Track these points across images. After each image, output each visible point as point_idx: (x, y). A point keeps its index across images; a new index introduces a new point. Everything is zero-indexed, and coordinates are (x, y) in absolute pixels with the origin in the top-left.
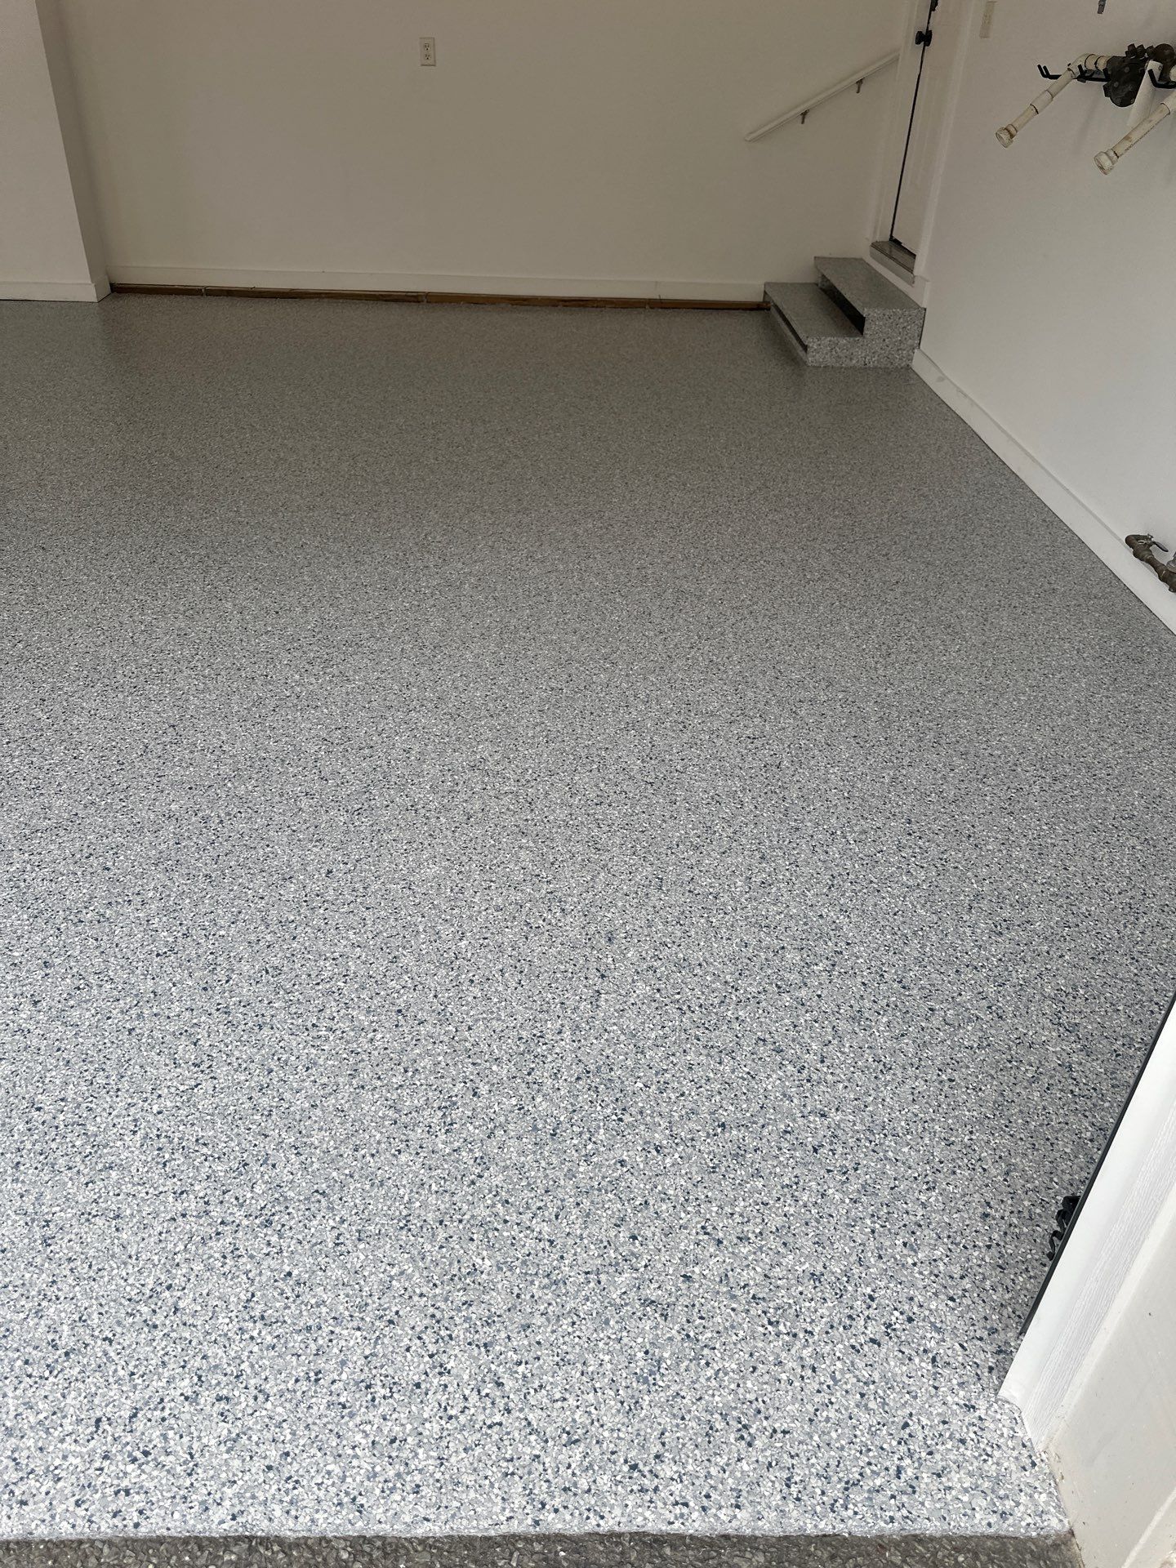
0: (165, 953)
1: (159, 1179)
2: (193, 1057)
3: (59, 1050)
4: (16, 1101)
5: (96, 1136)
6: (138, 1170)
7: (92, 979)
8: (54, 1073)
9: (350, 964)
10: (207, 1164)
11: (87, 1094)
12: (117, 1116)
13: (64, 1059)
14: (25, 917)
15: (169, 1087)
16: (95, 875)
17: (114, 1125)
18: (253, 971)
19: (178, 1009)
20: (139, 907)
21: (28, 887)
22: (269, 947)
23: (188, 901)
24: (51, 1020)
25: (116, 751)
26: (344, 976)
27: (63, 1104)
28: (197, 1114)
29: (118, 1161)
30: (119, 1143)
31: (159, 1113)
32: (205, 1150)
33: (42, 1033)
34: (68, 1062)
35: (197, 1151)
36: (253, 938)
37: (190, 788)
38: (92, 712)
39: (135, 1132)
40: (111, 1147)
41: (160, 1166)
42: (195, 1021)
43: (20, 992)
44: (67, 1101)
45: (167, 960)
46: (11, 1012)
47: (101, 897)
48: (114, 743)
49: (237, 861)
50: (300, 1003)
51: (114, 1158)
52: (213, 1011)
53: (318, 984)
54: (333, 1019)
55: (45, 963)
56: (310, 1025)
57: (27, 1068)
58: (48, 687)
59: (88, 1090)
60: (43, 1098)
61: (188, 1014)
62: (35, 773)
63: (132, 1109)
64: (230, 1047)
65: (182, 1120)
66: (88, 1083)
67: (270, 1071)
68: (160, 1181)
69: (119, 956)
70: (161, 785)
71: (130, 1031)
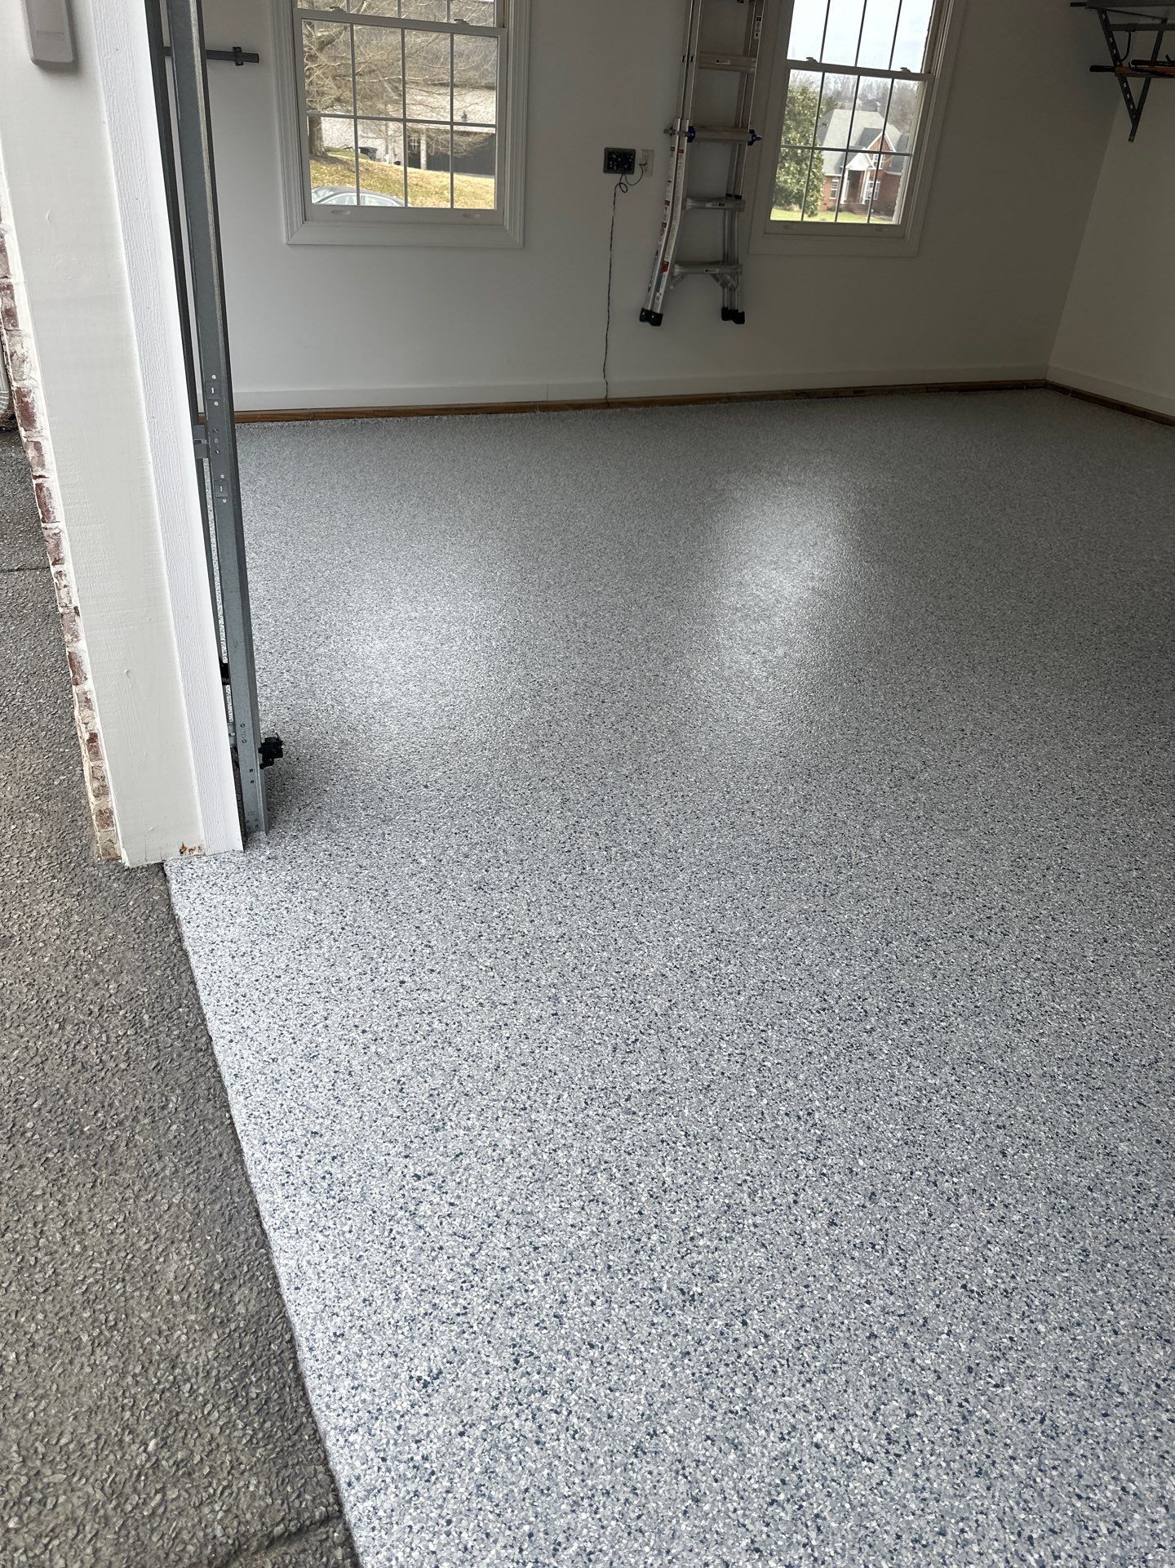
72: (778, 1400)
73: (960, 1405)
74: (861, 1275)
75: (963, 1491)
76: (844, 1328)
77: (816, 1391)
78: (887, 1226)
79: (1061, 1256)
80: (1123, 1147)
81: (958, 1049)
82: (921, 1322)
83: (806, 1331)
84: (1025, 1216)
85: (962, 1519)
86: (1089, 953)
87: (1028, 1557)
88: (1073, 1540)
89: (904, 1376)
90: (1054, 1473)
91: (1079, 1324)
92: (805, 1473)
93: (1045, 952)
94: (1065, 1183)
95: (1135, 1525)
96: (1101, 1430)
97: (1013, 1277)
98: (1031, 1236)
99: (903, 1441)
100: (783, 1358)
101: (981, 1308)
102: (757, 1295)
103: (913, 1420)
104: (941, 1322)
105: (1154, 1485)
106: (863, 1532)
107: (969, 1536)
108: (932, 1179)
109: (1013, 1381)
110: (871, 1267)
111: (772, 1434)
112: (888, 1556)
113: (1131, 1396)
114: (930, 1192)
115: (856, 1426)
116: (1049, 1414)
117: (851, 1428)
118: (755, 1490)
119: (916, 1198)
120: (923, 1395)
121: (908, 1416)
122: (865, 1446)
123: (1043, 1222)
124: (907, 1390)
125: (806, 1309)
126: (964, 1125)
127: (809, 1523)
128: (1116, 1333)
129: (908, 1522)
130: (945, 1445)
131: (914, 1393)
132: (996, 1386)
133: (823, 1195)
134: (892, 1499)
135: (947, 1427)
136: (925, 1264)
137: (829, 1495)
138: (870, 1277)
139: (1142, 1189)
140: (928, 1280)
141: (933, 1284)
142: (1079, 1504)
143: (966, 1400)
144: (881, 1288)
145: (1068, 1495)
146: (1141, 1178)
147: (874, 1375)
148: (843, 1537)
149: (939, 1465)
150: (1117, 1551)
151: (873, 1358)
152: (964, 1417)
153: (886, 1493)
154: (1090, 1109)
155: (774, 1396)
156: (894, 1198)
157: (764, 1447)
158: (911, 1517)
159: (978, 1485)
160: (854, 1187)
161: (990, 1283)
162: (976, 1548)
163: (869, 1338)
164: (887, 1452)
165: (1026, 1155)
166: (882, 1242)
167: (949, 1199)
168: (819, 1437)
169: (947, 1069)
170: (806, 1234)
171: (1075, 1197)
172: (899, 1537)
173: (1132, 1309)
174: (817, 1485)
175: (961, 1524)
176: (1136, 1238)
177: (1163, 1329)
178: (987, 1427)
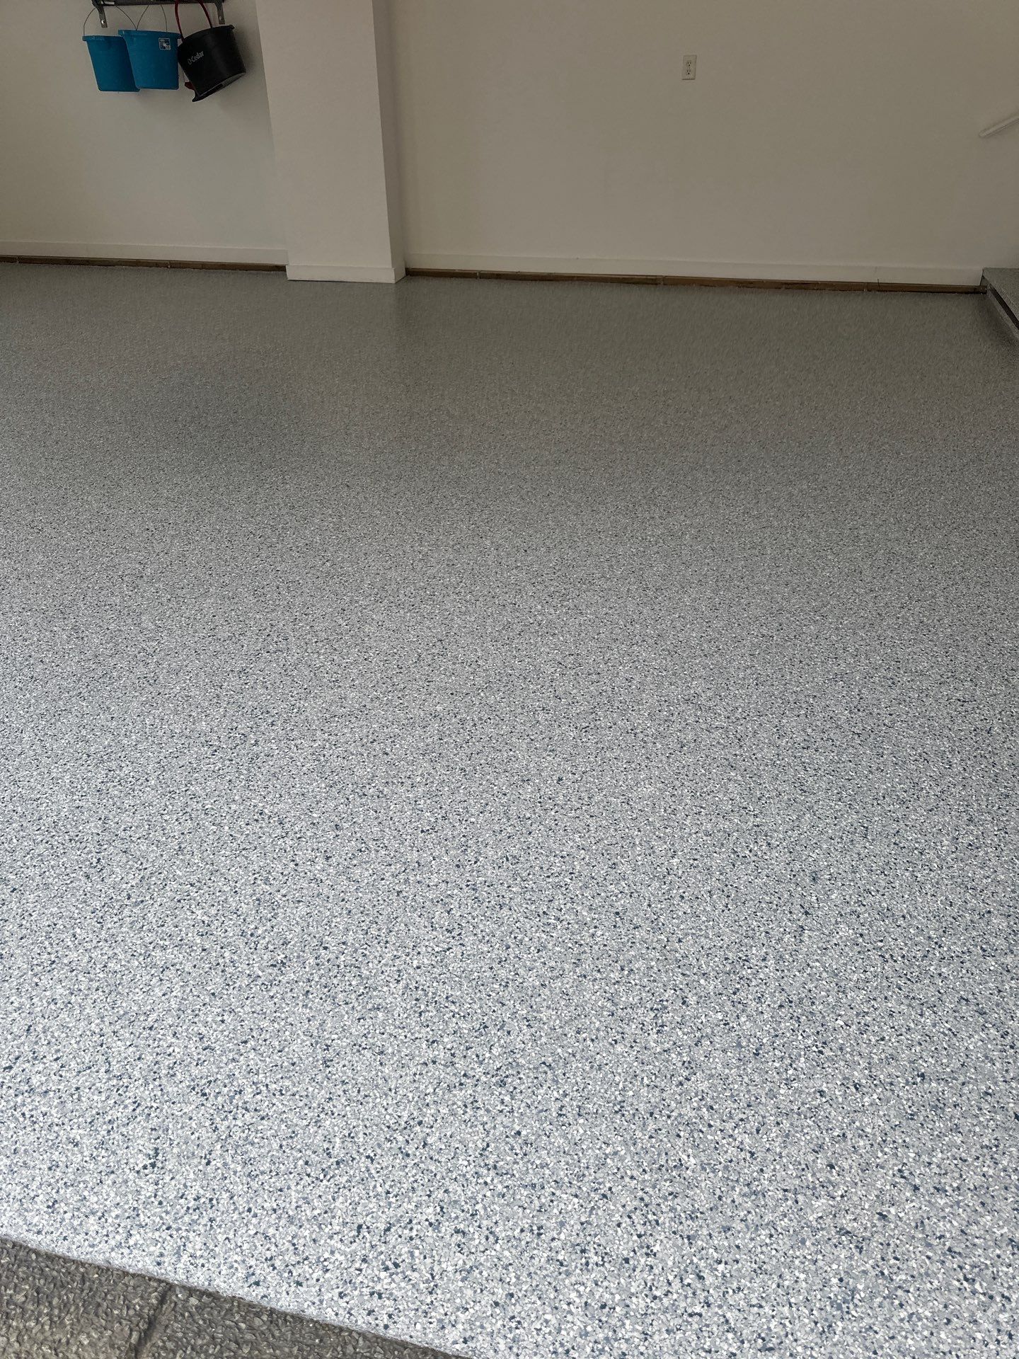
0: (428, 830)
1: (415, 1026)
2: (446, 923)
3: (343, 900)
4: (309, 939)
5: (368, 979)
6: (399, 1015)
7: (372, 844)
8: (338, 920)
9: (575, 863)
10: (454, 1020)
11: (362, 942)
12: (386, 965)
13: (347, 908)
14: (323, 785)
15: (426, 946)
16: (377, 757)
17: (382, 973)
18: (496, 857)
19: (436, 880)
20: (409, 789)
21: (326, 761)
22: (509, 837)
23: (447, 789)
24: (338, 874)
25: (397, 657)
26: (571, 873)
27: (344, 947)
28: (448, 974)
29: (384, 1004)
30: (385, 989)
31: (418, 968)
32: (453, 1008)
33: (331, 884)
34: (350, 912)
35: (447, 1007)
36: (497, 828)
37: (452, 694)
38: (380, 623)
39: (398, 982)
40: (379, 991)
41: (417, 1015)
42: (449, 892)
43: (316, 847)
44: (347, 945)
45: (429, 836)
46: (309, 863)
47: (381, 776)
48: (395, 650)
49: (486, 760)
50: (534, 891)
51: (380, 1001)
52: (464, 887)
53: (548, 877)
54: (561, 910)
55: (336, 825)
56: (541, 913)
57: (319, 911)
58: (348, 599)
59: (364, 938)
60: (329, 939)
61: (443, 886)
62: (336, 668)
63: (397, 960)
64: (476, 920)
65: (435, 978)
66: (364, 932)
67: (508, 947)
68: (417, 1028)
69: (393, 828)
70: (430, 689)
71: (399, 893)
72: (379, 966)
73: (468, 886)
74: (367, 870)
75: (501, 921)
76: (381, 902)
77: (394, 944)
78: (359, 835)
79: (454, 780)
80: (438, 708)
81: (315, 718)
82: (417, 865)
83: (363, 921)
84: (422, 775)
85: (511, 933)
86: (341, 621)
87: (550, 921)
88: (561, 896)
89: (430, 897)
90: (531, 876)
91: (487, 804)
92: (423, 985)
93: (316, 636)
94: (427, 745)
95: (578, 867)
96: (533, 841)
97: (441, 808)
98: (433, 782)
99: (456, 926)
100: (363, 945)
101: (439, 834)
102: (320, 929)
103: (452, 912)
104: (426, 857)
105: (572, 844)
106: (474, 983)
107: (520, 937)
108: (361, 794)
109: (480, 854)
110: (368, 862)
111: (391, 984)
112: (494, 981)
113: (533, 816)
114: (366, 801)
115: (428, 940)
116: (508, 854)
117: (427, 944)
118: (406, 1018)
119: (361, 809)
120: (447, 897)
121: (449, 913)
122: (440, 945)
123: (432, 771)
124: (438, 902)
125: (353, 911)
126: (353, 755)
127: (447, 1005)
128: (505, 795)
129: (490, 958)
130: (476, 909)
131: (442, 900)
132: (476, 862)
133: (310, 849)
134: (474, 955)
135: (470, 901)
136: (394, 837)
137: (444, 983)
138: (372, 867)
139: (463, 721)
140: (403, 843)
141: (407, 843)
142: (550, 880)
143: (468, 881)
144: (383, 867)
145: (544, 880)
146: (459, 717)
147: (416, 910)
148: (467, 994)
149: (481, 920)
150: (580, 884)
151: (409, 903)
152: (474, 889)
153: (469, 955)
154: (408, 701)
155: (375, 966)
156: (350, 819)
157: (392, 995)
158: (489, 954)
159: (505, 911)
160: (323, 830)
161: (433, 820)
162: (527, 939)
163: (398, 895)
164: (454, 937)
165: (398, 746)
166: (363, 845)
167: (378, 797)
168: (415, 964)
169: (319, 733)
170: (318, 875)
171: (437, 748)
172: (491, 968)
173: (503, 779)
174: (434, 985)
175: (513, 936)
176: (479, 746)
177: (522, 776)
178: (487, 884)
